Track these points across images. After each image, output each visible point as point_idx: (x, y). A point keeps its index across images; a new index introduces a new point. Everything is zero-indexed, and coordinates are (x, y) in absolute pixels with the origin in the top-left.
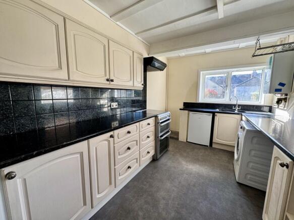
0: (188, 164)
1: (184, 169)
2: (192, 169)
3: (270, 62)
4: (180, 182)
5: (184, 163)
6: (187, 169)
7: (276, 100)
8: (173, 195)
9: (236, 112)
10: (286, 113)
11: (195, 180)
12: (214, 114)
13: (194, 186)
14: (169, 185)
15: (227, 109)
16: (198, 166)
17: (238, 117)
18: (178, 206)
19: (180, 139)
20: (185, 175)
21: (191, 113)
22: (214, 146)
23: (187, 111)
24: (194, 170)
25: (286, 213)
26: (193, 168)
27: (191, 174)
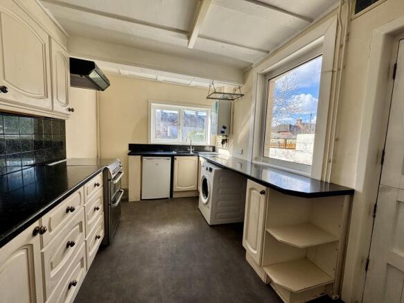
0: (158, 229)
1: (156, 237)
2: (165, 233)
3: (216, 106)
4: (160, 259)
5: (151, 230)
6: (159, 236)
7: (221, 141)
8: (160, 281)
9: (191, 153)
10: (227, 151)
11: (175, 245)
12: (173, 157)
13: (177, 252)
14: (147, 271)
15: (183, 150)
16: (170, 227)
17: (195, 158)
18: (174, 290)
19: (130, 200)
20: (162, 246)
21: (145, 159)
22: (174, 196)
23: (139, 157)
24: (168, 233)
25: (266, 229)
26: (165, 231)
27: (167, 239)
